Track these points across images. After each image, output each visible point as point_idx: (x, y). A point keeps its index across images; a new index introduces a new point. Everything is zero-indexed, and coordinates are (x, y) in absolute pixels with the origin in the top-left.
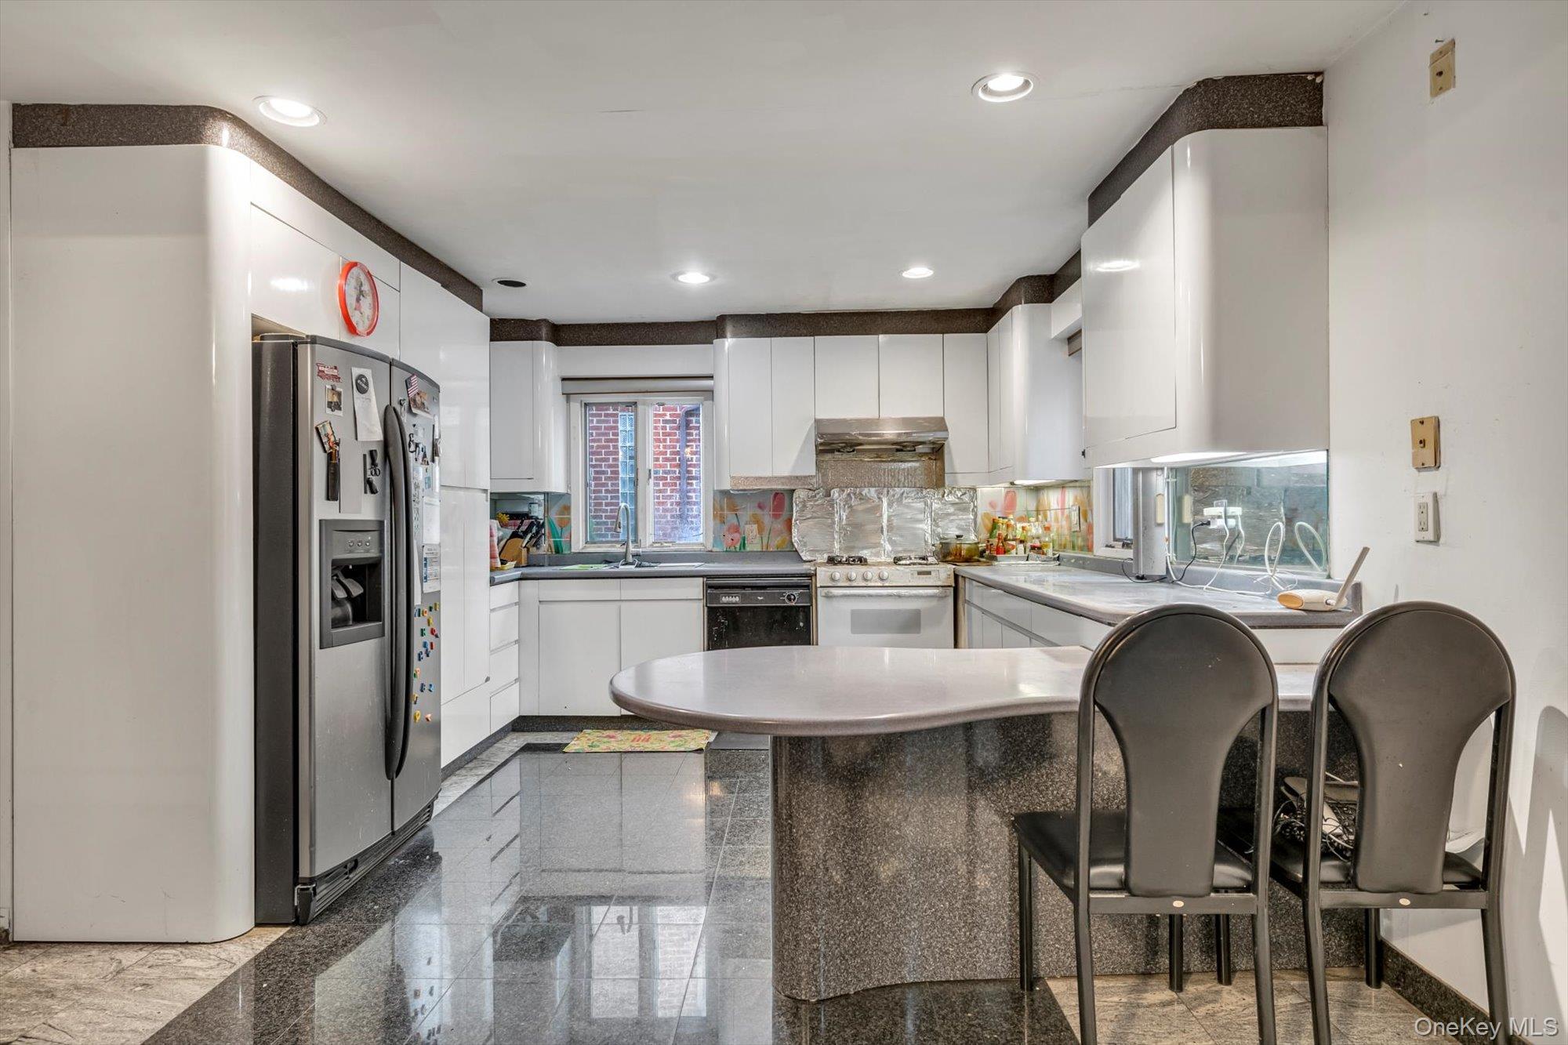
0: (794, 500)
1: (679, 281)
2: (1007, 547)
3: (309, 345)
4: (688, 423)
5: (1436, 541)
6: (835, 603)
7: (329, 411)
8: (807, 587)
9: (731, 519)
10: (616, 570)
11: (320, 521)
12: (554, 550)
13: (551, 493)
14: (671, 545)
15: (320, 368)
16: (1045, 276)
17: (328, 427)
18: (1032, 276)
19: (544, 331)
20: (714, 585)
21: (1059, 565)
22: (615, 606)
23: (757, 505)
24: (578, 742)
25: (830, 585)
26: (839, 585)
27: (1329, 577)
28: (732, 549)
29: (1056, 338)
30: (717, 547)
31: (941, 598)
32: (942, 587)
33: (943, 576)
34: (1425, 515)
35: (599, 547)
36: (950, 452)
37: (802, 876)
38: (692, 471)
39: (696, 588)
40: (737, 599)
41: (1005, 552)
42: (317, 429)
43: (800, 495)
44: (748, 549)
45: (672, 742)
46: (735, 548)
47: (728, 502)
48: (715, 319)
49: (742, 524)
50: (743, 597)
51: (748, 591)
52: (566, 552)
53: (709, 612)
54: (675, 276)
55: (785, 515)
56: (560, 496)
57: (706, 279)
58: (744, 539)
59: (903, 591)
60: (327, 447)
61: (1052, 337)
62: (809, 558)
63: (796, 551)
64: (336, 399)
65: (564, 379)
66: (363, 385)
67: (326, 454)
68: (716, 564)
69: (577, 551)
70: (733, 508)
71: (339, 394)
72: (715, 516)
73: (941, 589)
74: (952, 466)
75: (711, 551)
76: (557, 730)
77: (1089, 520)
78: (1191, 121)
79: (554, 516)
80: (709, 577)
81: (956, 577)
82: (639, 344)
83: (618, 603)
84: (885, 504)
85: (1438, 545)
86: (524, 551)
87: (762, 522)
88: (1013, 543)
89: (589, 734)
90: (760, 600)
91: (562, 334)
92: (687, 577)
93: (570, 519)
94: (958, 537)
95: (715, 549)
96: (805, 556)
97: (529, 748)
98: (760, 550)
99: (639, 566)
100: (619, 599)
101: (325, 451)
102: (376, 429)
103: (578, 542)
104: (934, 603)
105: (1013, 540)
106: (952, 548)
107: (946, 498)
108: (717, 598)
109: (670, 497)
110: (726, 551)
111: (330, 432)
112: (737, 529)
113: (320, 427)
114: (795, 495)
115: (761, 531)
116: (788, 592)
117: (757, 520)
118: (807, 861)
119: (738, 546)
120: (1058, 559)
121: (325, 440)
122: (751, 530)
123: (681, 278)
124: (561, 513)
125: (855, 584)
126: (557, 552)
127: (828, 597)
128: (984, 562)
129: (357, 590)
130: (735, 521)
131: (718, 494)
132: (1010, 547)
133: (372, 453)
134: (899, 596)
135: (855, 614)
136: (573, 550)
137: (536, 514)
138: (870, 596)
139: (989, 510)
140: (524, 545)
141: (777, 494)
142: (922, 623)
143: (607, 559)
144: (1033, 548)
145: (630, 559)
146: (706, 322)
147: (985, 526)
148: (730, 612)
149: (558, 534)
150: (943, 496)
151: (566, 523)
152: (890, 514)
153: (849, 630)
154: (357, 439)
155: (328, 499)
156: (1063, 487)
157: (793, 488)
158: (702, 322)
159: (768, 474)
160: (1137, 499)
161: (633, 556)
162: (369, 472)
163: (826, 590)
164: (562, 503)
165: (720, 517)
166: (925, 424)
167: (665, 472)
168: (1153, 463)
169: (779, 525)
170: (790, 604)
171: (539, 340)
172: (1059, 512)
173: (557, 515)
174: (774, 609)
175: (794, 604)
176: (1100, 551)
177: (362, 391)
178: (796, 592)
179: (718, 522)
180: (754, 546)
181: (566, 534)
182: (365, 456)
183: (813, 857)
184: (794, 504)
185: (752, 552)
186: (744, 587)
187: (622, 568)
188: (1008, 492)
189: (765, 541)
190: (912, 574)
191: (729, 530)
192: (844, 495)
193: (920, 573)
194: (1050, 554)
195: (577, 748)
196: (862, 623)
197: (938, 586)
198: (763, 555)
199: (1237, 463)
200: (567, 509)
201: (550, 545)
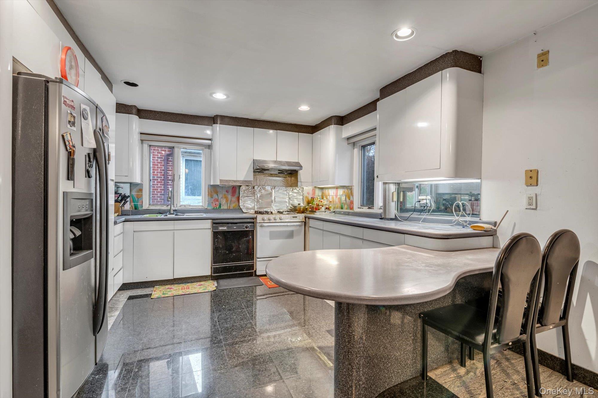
0: (240, 190)
1: (213, 97)
2: (319, 208)
3: (57, 83)
4: (168, 159)
5: (536, 209)
6: (264, 229)
7: (69, 126)
8: (253, 223)
9: (215, 196)
10: (166, 217)
11: (64, 192)
12: (134, 208)
13: (133, 183)
14: (189, 206)
15: (65, 99)
16: (341, 116)
17: (69, 135)
18: (337, 116)
19: (134, 111)
20: (216, 223)
21: (335, 214)
22: (172, 232)
23: (225, 191)
24: (157, 292)
25: (262, 222)
26: (266, 222)
27: (480, 220)
28: (215, 208)
29: (344, 138)
30: (209, 207)
31: (300, 226)
32: (301, 222)
33: (301, 218)
34: (531, 201)
35: (156, 207)
36: (300, 175)
37: (359, 356)
38: (169, 177)
39: (208, 224)
40: (226, 228)
41: (318, 210)
42: (63, 136)
43: (243, 188)
44: (222, 208)
45: (201, 288)
46: (217, 208)
47: (214, 189)
48: (213, 116)
49: (220, 198)
50: (228, 227)
51: (230, 225)
52: (140, 209)
53: (214, 233)
54: (211, 94)
55: (236, 196)
56: (137, 185)
57: (225, 97)
58: (220, 204)
59: (289, 224)
60: (68, 148)
61: (343, 137)
62: (246, 212)
63: (241, 209)
64: (72, 120)
65: (141, 133)
66: (86, 115)
67: (67, 152)
68: (209, 214)
69: (145, 209)
70: (217, 193)
71: (74, 117)
72: (208, 195)
73: (301, 223)
74: (301, 180)
75: (207, 209)
76: (142, 288)
77: (351, 199)
78: (450, 63)
79: (134, 193)
80: (213, 219)
81: (305, 218)
82: (179, 122)
83: (173, 231)
84: (273, 192)
85: (536, 210)
86: (120, 208)
87: (228, 198)
88: (321, 206)
89: (159, 288)
90: (235, 228)
91: (142, 114)
92: (203, 219)
93: (142, 195)
94: (299, 204)
95: (209, 208)
96: (244, 211)
97: (131, 298)
98: (227, 208)
99: (176, 215)
100: (173, 229)
101: (67, 150)
102: (92, 141)
103: (146, 205)
104: (298, 228)
105: (321, 205)
106: (297, 208)
107: (294, 190)
108: (217, 228)
109: (160, 187)
110: (213, 209)
111: (70, 139)
112: (217, 200)
113: (64, 135)
114: (241, 188)
115: (227, 201)
116: (246, 225)
117: (226, 198)
118: (361, 350)
119: (218, 207)
120: (334, 212)
121: (67, 143)
122: (224, 202)
123: (214, 95)
124: (138, 192)
125: (271, 221)
126: (136, 209)
127: (261, 226)
128: (309, 213)
129: (78, 233)
130: (217, 197)
131: (210, 186)
132: (320, 208)
133: (89, 154)
134: (287, 226)
135: (271, 233)
136: (144, 208)
137: (120, 192)
138: (277, 226)
139: (307, 195)
140: (120, 206)
141: (233, 187)
142: (294, 235)
143: (160, 212)
144: (326, 208)
145: (172, 212)
146: (209, 117)
147: (306, 200)
148: (224, 233)
149: (136, 201)
150: (293, 190)
151: (140, 197)
152: (275, 196)
153: (269, 238)
154: (82, 145)
155: (68, 179)
156: (337, 188)
157: (241, 185)
158: (207, 117)
159: (235, 179)
160: (386, 193)
161: (173, 211)
162: (87, 165)
163: (261, 224)
164: (138, 188)
165: (211, 195)
166: (294, 164)
167: (157, 177)
168: (402, 181)
169: (234, 199)
170: (246, 229)
171: (132, 114)
172: (335, 197)
173: (135, 192)
174: (240, 232)
175: (248, 229)
176: (356, 209)
177: (85, 119)
178: (249, 225)
179: (210, 197)
180: (224, 207)
181: (140, 201)
182: (85, 155)
183: (363, 347)
184: (240, 191)
185: (223, 209)
186: (228, 223)
187: (169, 216)
188: (313, 189)
189: (229, 205)
190: (291, 218)
191: (214, 200)
192: (259, 188)
193: (293, 217)
194: (332, 211)
195: (157, 296)
196: (273, 236)
197: (300, 222)
198: (228, 210)
199: (424, 182)
200: (141, 190)
201: (132, 206)
